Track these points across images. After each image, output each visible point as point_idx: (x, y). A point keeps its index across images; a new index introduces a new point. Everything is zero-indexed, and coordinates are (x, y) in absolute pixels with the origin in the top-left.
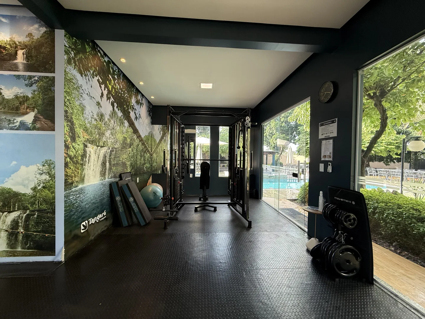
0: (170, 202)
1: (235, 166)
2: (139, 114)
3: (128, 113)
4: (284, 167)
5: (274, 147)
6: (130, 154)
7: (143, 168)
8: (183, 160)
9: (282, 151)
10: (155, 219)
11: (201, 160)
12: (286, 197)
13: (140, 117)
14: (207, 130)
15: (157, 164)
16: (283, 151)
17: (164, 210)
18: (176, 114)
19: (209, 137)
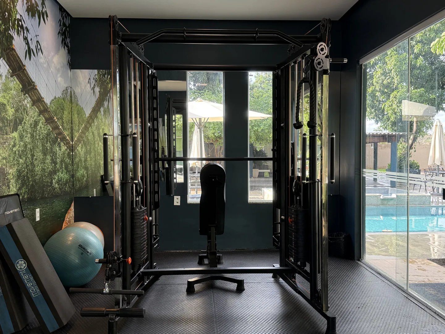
0: (121, 270)
1: (290, 175)
2: (38, 42)
3: (7, 40)
4: (422, 176)
5: (394, 124)
6: (14, 146)
7: (51, 183)
8: (155, 160)
9: (416, 133)
10: (83, 315)
11: (202, 159)
12: (428, 253)
13: (39, 49)
14: (217, 81)
15: (87, 173)
16: (419, 131)
17: (107, 290)
18: (135, 40)
19: (223, 99)
